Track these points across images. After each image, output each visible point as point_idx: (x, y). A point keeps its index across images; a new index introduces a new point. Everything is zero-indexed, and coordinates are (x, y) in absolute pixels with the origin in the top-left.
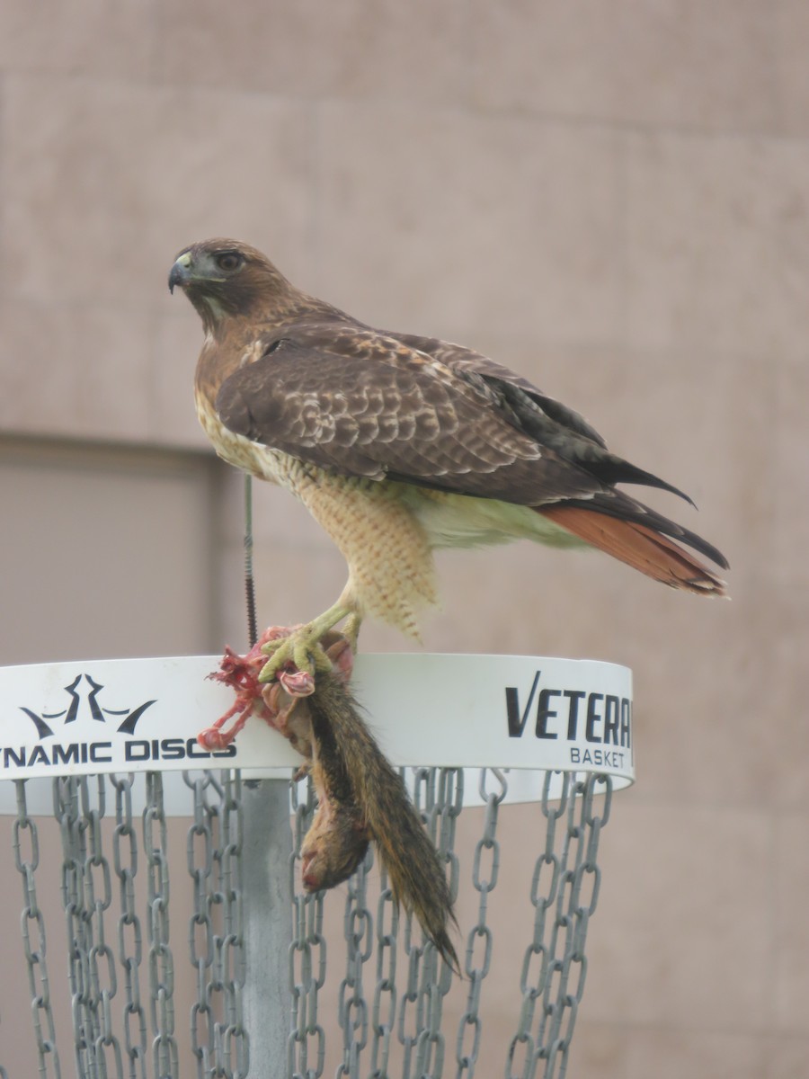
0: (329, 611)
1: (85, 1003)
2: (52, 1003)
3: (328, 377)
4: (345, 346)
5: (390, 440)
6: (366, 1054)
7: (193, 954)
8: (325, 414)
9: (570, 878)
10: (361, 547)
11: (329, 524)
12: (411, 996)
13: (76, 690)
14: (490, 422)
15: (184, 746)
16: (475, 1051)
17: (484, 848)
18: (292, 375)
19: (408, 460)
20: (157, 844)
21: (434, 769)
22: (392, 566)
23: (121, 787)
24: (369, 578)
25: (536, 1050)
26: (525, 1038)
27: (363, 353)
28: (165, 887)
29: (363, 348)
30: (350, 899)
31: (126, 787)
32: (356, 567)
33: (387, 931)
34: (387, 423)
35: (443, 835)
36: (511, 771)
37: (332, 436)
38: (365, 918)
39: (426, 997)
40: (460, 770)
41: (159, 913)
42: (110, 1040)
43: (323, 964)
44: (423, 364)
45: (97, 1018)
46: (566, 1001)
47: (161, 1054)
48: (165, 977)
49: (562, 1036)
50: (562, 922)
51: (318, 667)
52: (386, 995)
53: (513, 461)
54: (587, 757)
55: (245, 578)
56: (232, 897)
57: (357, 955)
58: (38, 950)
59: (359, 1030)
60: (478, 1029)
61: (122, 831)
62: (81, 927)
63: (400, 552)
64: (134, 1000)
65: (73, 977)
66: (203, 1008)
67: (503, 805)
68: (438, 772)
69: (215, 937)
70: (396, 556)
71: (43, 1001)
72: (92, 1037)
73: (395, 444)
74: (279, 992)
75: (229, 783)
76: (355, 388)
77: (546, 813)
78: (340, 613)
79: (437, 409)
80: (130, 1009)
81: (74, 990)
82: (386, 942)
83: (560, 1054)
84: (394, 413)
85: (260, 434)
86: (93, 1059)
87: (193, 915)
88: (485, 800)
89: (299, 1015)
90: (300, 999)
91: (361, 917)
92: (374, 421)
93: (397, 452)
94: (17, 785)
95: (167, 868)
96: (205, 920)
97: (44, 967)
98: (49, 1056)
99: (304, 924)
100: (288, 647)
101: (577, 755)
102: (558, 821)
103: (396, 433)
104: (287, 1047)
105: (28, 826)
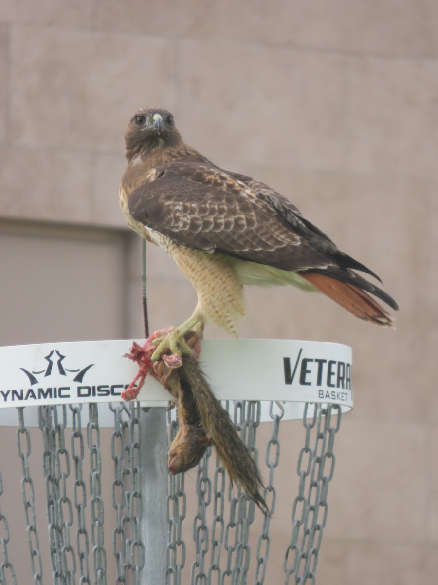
0: (188, 321)
1: (56, 528)
2: (38, 529)
3: (189, 194)
4: (199, 177)
5: (219, 231)
6: (208, 556)
7: (114, 502)
8: (185, 214)
9: (319, 460)
10: (204, 284)
11: (187, 271)
12: (232, 525)
13: (51, 359)
14: (274, 224)
15: (109, 389)
16: (267, 554)
17: (272, 444)
18: (170, 191)
19: (228, 242)
20: (95, 442)
21: (245, 402)
22: (221, 295)
23: (75, 411)
24: (208, 301)
25: (300, 554)
26: (294, 548)
27: (209, 182)
28: (99, 466)
29: (209, 179)
30: (199, 472)
31: (78, 411)
32: (201, 295)
33: (219, 490)
34: (218, 221)
35: (250, 437)
36: (286, 403)
37: (188, 227)
38: (208, 483)
39: (240, 525)
40: (259, 402)
41: (96, 479)
42: (69, 549)
43: (184, 507)
44: (240, 190)
45: (62, 536)
46: (317, 528)
47: (97, 557)
48: (99, 514)
49: (315, 546)
50: (314, 484)
51: (183, 352)
52: (219, 524)
53: (284, 245)
54: (328, 395)
55: (143, 298)
56: (135, 471)
57: (203, 502)
58: (30, 500)
59: (205, 542)
60: (268, 542)
61: (76, 435)
62: (53, 487)
63: (225, 287)
64: (82, 527)
65: (49, 514)
66: (119, 531)
67: (282, 421)
68: (247, 403)
69: (126, 493)
70: (223, 290)
71: (33, 527)
72: (59, 547)
73: (222, 232)
74: (161, 522)
75: (133, 409)
76: (203, 201)
77: (305, 425)
78: (194, 322)
79: (246, 215)
80: (80, 532)
81: (50, 521)
82: (218, 495)
83: (313, 556)
84: (223, 216)
85: (150, 223)
86: (60, 559)
87: (114, 480)
88: (272, 418)
89: (172, 535)
90: (173, 526)
91: (205, 482)
92: (212, 220)
93: (222, 237)
94: (19, 410)
95: (100, 455)
96: (121, 483)
97: (33, 509)
98: (36, 558)
99: (174, 486)
100: (167, 341)
101: (322, 394)
102: (312, 430)
103: (223, 227)
104: (166, 552)
105: (25, 433)
